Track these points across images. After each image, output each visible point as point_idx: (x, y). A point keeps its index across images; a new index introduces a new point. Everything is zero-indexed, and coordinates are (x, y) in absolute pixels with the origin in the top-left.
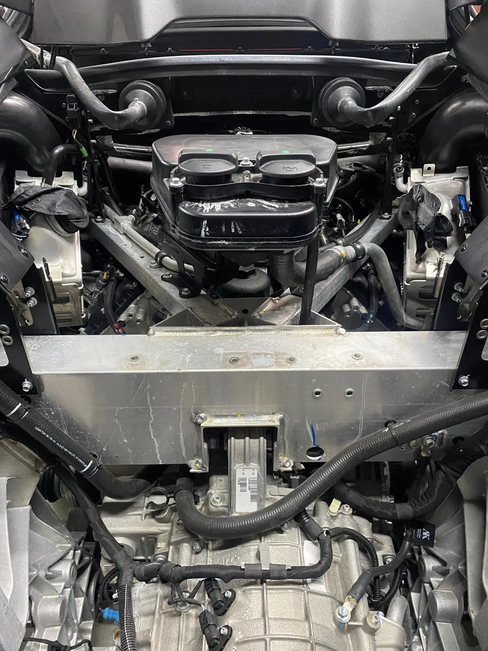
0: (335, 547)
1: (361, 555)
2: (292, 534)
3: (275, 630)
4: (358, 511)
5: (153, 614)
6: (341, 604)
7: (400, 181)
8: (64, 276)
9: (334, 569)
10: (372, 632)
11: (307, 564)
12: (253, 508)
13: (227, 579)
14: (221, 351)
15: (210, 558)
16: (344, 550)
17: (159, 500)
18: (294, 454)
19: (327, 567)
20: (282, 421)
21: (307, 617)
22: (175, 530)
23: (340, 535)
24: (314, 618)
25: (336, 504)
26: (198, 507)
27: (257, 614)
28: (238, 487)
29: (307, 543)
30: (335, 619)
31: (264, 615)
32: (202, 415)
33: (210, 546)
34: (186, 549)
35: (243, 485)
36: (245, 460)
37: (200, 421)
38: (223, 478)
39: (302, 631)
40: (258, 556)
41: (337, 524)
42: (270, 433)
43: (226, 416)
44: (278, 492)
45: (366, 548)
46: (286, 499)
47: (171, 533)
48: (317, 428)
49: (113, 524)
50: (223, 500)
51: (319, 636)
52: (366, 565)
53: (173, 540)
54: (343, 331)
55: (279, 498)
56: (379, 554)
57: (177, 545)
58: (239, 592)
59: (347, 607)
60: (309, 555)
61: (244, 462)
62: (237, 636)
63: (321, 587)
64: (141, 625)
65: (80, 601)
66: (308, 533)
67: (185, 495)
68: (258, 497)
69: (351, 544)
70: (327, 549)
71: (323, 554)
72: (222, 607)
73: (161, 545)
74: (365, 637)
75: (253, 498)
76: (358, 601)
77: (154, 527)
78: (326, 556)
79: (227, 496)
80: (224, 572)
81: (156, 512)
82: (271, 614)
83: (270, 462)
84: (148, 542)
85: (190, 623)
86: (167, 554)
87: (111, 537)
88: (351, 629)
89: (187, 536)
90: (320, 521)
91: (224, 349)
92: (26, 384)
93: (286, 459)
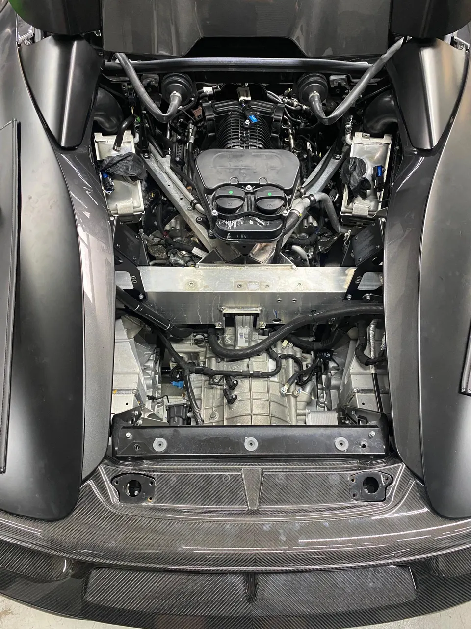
0: (283, 361)
1: (295, 364)
2: (265, 356)
3: (255, 396)
4: (295, 345)
5: (201, 387)
6: (284, 385)
8: (134, 208)
9: (283, 371)
10: (296, 397)
11: (270, 371)
12: (246, 345)
13: (234, 376)
14: (233, 280)
15: (225, 366)
16: (287, 363)
17: (199, 337)
18: (267, 320)
19: (278, 372)
20: (261, 310)
21: (268, 392)
22: (208, 352)
23: (286, 357)
24: (271, 391)
25: (286, 342)
26: (219, 341)
27: (247, 390)
28: (239, 336)
29: (270, 360)
30: (280, 392)
31: (250, 391)
32: (223, 307)
33: (225, 360)
34: (214, 360)
35: (242, 335)
36: (243, 325)
37: (222, 310)
38: (231, 328)
39: (266, 396)
40: (248, 366)
41: (285, 353)
42: (256, 316)
43: (235, 308)
44: (258, 338)
45: (298, 362)
46: (264, 341)
47: (206, 354)
48: (278, 312)
49: (176, 347)
50: (231, 339)
51: (272, 398)
52: (297, 369)
53: (208, 356)
54: (295, 267)
55: (259, 341)
56: (304, 364)
57: (210, 358)
58: (239, 381)
59: (286, 387)
60: (271, 366)
61: (243, 326)
62: (239, 398)
63: (275, 379)
64: (196, 392)
65: (157, 376)
66: (271, 356)
67: (213, 337)
68: (249, 340)
69: (291, 360)
70: (279, 364)
71: (277, 366)
72: (232, 387)
73: (202, 358)
74: (292, 398)
75: (246, 341)
76: (291, 385)
77: (196, 349)
78: (279, 367)
79: (233, 338)
80: (233, 374)
81: (197, 342)
82: (253, 390)
83: (255, 325)
84: (196, 355)
85: (218, 392)
86: (204, 363)
87: (177, 353)
88: (286, 395)
89: (214, 355)
90: (277, 351)
91: (235, 278)
92: (141, 296)
93: (262, 323)
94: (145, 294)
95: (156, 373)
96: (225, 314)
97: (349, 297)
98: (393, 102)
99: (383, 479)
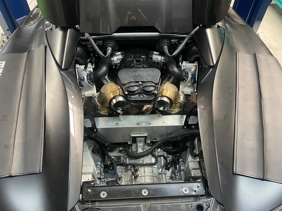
0: (159, 159)
1: (164, 160)
2: (150, 156)
3: (146, 174)
4: (164, 151)
5: (122, 172)
6: (159, 169)
7: (180, 63)
8: (92, 94)
9: (159, 163)
10: (165, 174)
11: (153, 162)
12: (142, 151)
13: (137, 166)
15: (133, 161)
16: (161, 159)
17: (121, 149)
18: (151, 140)
19: (157, 163)
20: (148, 135)
21: (153, 172)
22: (125, 155)
23: (160, 156)
24: (154, 172)
25: (159, 149)
26: (130, 150)
27: (143, 172)
28: (139, 147)
29: (153, 158)
30: (158, 172)
31: (144, 172)
32: (131, 134)
33: (133, 158)
34: (127, 159)
36: (140, 142)
38: (135, 144)
39: (151, 174)
40: (143, 161)
41: (159, 154)
42: (146, 137)
43: (136, 134)
44: (147, 148)
45: (165, 158)
46: (149, 149)
47: (124, 156)
48: (155, 135)
49: (111, 154)
50: (135, 149)
51: (154, 175)
52: (165, 161)
53: (125, 157)
54: (161, 115)
55: (148, 149)
56: (168, 159)
57: (126, 158)
58: (140, 169)
59: (160, 170)
60: (153, 160)
62: (140, 176)
63: (156, 166)
64: (119, 174)
66: (153, 156)
67: (127, 148)
68: (143, 149)
69: (162, 158)
70: (157, 160)
71: (156, 160)
72: (136, 171)
73: (122, 158)
74: (164, 175)
76: (163, 169)
77: (120, 154)
78: (156, 161)
79: (136, 148)
80: (136, 164)
81: (120, 151)
82: (145, 172)
83: (145, 142)
84: (119, 158)
85: (130, 173)
86: (123, 160)
87: (111, 157)
88: (161, 174)
89: (128, 157)
90: (156, 153)
91: (136, 121)
92: (95, 130)
93: (149, 141)
94: (97, 129)
95: (101, 167)
96: (132, 137)
97: (185, 127)
98: (197, 49)
99: (205, 206)
